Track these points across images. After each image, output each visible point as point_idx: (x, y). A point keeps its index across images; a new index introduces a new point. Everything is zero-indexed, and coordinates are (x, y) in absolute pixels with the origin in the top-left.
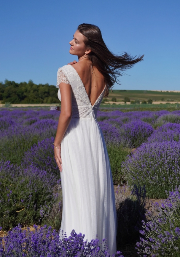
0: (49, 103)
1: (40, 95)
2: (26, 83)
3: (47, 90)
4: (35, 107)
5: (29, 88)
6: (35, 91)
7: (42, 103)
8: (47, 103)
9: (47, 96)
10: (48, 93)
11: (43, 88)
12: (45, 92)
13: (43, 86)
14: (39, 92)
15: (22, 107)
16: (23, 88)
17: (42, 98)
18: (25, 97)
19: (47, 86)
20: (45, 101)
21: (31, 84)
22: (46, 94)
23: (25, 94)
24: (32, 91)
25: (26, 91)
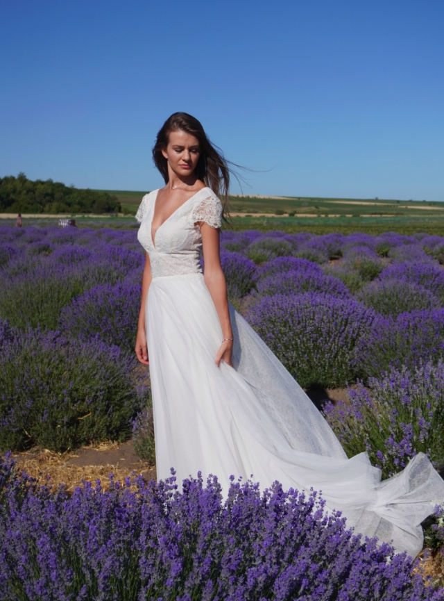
0: (54, 213)
1: (38, 200)
2: (13, 178)
3: (49, 191)
4: (31, 219)
5: (19, 186)
6: (29, 191)
7: (42, 212)
8: (49, 212)
9: (50, 201)
10: (52, 195)
11: (43, 187)
12: (47, 195)
13: (43, 183)
14: (37, 193)
15: (9, 219)
16: (9, 186)
17: (41, 203)
18: (13, 201)
19: (50, 183)
20: (47, 208)
21: (22, 179)
22: (48, 198)
23: (12, 196)
24: (24, 192)
25: (14, 191)
